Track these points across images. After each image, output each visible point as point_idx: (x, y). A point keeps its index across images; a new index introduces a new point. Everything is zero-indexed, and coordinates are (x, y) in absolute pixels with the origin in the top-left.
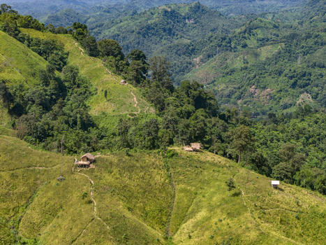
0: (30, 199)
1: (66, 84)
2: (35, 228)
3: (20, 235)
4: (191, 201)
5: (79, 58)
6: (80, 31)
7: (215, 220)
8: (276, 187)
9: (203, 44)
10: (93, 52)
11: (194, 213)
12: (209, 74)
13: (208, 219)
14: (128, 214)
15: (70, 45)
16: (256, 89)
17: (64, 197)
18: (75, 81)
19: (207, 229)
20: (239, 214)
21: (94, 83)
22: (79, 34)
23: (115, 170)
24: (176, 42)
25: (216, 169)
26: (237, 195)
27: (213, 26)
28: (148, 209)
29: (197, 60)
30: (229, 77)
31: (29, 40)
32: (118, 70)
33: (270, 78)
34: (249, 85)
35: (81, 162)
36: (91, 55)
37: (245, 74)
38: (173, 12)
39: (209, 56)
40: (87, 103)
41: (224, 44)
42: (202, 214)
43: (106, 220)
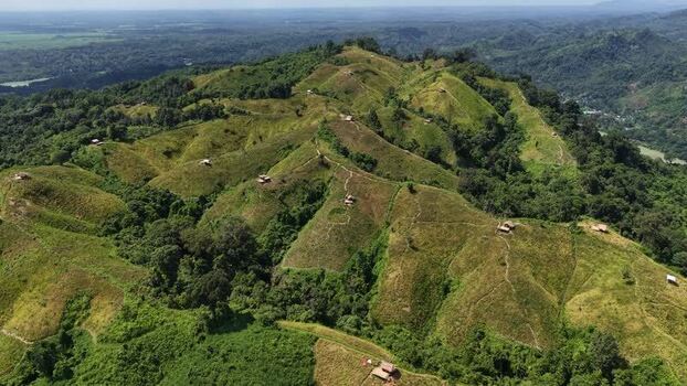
0: (460, 248)
1: (506, 129)
2: (460, 272)
3: (448, 273)
4: (588, 276)
5: (520, 107)
6: (525, 83)
7: (605, 302)
8: (670, 282)
9: (643, 71)
10: (533, 102)
11: (588, 288)
12: (643, 100)
13: (600, 298)
14: (532, 280)
15: (515, 92)
17: (485, 254)
18: (514, 127)
19: (596, 308)
20: (628, 302)
21: (529, 130)
22: (524, 84)
23: (529, 239)
24: (616, 66)
25: (617, 252)
26: (630, 283)
27: (657, 51)
28: (549, 275)
29: (634, 85)
30: (664, 105)
31: (482, 88)
32: (551, 121)
35: (503, 228)
36: (531, 104)
38: (619, 37)
39: (647, 83)
40: (520, 148)
41: (665, 71)
42: (594, 292)
43: (513, 284)
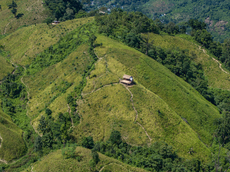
12: (164, 5)
16: (210, 20)
30: (183, 8)
33: (221, 11)
34: (204, 16)
37: (195, 6)
